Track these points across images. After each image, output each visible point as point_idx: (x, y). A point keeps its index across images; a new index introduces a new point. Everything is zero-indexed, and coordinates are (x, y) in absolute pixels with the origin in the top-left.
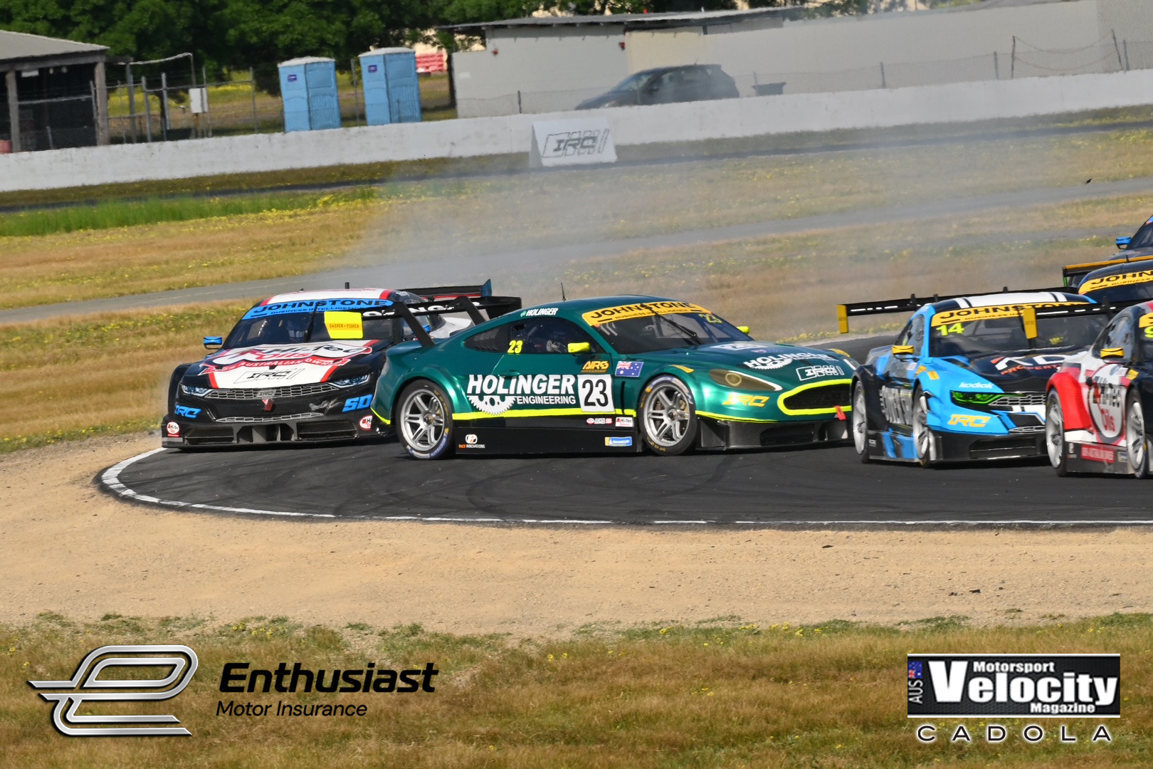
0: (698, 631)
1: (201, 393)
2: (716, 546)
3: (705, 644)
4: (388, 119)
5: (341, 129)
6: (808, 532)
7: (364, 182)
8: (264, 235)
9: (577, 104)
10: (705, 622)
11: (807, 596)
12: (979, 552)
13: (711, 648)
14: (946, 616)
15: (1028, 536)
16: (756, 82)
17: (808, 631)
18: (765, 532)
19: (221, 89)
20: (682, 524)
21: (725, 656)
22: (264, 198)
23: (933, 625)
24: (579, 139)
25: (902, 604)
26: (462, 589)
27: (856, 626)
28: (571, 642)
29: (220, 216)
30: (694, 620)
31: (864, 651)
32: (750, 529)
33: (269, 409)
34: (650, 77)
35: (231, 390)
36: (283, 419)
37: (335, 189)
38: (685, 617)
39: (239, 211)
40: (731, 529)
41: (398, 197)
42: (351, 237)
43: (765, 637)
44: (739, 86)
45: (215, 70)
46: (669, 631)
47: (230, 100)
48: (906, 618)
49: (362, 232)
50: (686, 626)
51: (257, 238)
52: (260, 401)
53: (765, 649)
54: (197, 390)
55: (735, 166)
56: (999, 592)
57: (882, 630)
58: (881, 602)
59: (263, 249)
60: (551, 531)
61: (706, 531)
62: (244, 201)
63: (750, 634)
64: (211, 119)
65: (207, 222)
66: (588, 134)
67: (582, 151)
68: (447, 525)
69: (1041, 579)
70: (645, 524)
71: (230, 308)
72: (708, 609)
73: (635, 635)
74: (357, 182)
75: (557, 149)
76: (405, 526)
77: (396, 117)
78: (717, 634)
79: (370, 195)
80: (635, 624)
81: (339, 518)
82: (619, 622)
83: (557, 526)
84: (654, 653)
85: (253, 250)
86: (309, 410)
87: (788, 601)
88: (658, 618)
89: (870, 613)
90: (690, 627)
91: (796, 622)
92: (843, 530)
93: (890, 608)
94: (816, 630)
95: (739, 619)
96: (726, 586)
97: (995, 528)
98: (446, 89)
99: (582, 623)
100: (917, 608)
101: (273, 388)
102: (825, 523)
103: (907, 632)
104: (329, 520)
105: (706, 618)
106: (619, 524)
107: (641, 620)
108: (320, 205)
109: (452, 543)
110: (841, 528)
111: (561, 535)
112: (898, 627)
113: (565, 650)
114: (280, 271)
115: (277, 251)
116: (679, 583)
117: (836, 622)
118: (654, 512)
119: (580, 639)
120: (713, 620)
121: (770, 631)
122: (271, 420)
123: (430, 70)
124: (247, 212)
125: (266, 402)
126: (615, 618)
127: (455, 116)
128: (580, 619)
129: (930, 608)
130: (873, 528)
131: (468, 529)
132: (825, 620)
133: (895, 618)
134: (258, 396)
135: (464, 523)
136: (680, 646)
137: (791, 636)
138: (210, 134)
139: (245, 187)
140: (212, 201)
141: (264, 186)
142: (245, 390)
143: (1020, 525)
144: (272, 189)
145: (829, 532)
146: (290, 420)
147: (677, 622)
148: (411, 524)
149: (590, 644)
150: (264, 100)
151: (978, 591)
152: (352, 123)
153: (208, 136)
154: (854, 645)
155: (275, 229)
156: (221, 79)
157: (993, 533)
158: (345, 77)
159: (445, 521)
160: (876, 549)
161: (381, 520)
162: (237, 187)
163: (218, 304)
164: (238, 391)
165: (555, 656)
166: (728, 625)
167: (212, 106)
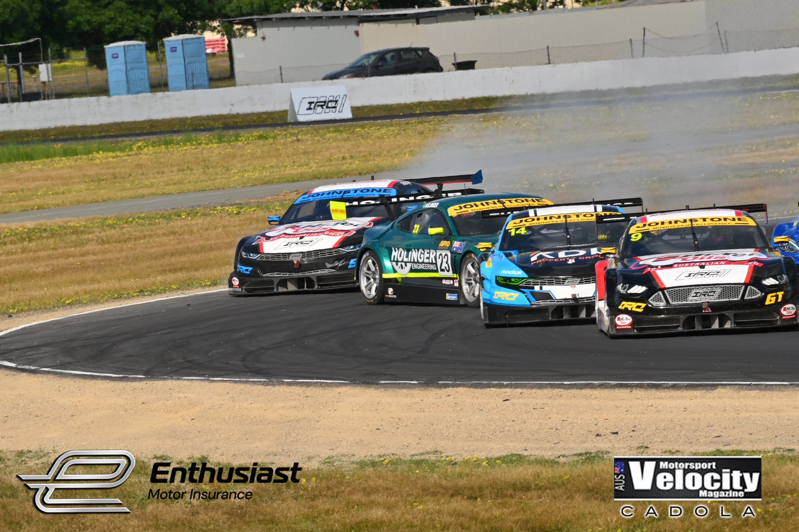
0: (411, 461)
1: (254, 257)
2: (424, 400)
3: (417, 471)
4: (185, 86)
5: (150, 94)
6: (492, 389)
7: (168, 132)
8: (92, 171)
9: (323, 76)
10: (416, 455)
11: (491, 436)
12: (618, 405)
13: (421, 474)
14: (593, 451)
15: (653, 392)
16: (455, 60)
17: (491, 462)
18: (461, 390)
19: (62, 64)
20: (399, 383)
21: (431, 479)
22: (94, 144)
23: (584, 458)
24: (325, 102)
25: (561, 443)
26: (238, 430)
27: (528, 458)
28: (318, 469)
29: (62, 157)
30: (409, 454)
31: (533, 477)
32: (449, 387)
33: (298, 267)
34: (377, 56)
35: (272, 254)
36: (307, 274)
37: (146, 137)
38: (402, 452)
39: (75, 153)
40: (435, 387)
41: (192, 144)
42: (158, 173)
43: (460, 466)
44: (442, 64)
45: (57, 50)
46: (390, 461)
47: (69, 72)
48: (563, 453)
49: (166, 169)
50: (403, 458)
51: (88, 173)
52: (292, 262)
53: (460, 475)
54: (251, 255)
55: (440, 121)
56: (632, 434)
57: (546, 461)
58: (545, 441)
59: (92, 181)
60: (304, 388)
61: (417, 389)
62: (79, 146)
63: (449, 464)
64: (55, 86)
65: (51, 161)
66: (331, 99)
67: (327, 110)
68: (228, 384)
69: (663, 425)
70: (373, 384)
71: (69, 224)
72: (419, 446)
73: (365, 465)
74: (161, 133)
75: (310, 109)
76: (196, 383)
77: (191, 85)
78: (425, 464)
79: (171, 142)
80: (366, 457)
81: (148, 378)
82: (354, 455)
83: (308, 385)
84: (379, 478)
85: (85, 182)
86: (325, 267)
87: (477, 440)
88: (382, 452)
89: (538, 449)
90: (406, 459)
91: (483, 455)
92: (518, 388)
93: (553, 445)
94: (497, 461)
95: (441, 453)
96: (432, 428)
97: (629, 386)
98: (227, 64)
99: (327, 456)
100: (572, 445)
101: (300, 253)
102: (505, 383)
103: (565, 463)
104: (141, 379)
105: (417, 452)
106: (354, 383)
107: (370, 454)
108: (135, 149)
109: (231, 396)
110: (516, 386)
111: (311, 391)
112: (558, 459)
113: (313, 475)
114: (105, 197)
115: (102, 183)
116: (397, 426)
117: (513, 455)
118: (380, 374)
119: (325, 467)
120: (422, 454)
121: (464, 462)
122: (300, 274)
123: (215, 51)
124: (81, 154)
125: (295, 262)
126: (351, 452)
127: (234, 85)
128: (325, 453)
129: (582, 445)
130: (540, 387)
131: (242, 386)
132: (504, 454)
133: (555, 453)
134: (291, 258)
135: (240, 382)
136: (398, 473)
137: (479, 465)
138: (53, 97)
139: (79, 136)
140: (55, 146)
141: (94, 135)
142: (282, 254)
143: (648, 385)
144: (99, 137)
145: (508, 390)
146: (313, 274)
147: (396, 455)
148: (201, 382)
149: (332, 471)
150: (94, 73)
151: (617, 433)
152: (158, 89)
153: (52, 98)
154: (525, 473)
155: (101, 166)
156: (61, 57)
157: (628, 391)
158: (153, 56)
159: (226, 381)
160: (542, 402)
161: (179, 379)
162: (73, 136)
163: (59, 221)
164: (278, 255)
165: (306, 480)
166: (433, 458)
167: (54, 77)
